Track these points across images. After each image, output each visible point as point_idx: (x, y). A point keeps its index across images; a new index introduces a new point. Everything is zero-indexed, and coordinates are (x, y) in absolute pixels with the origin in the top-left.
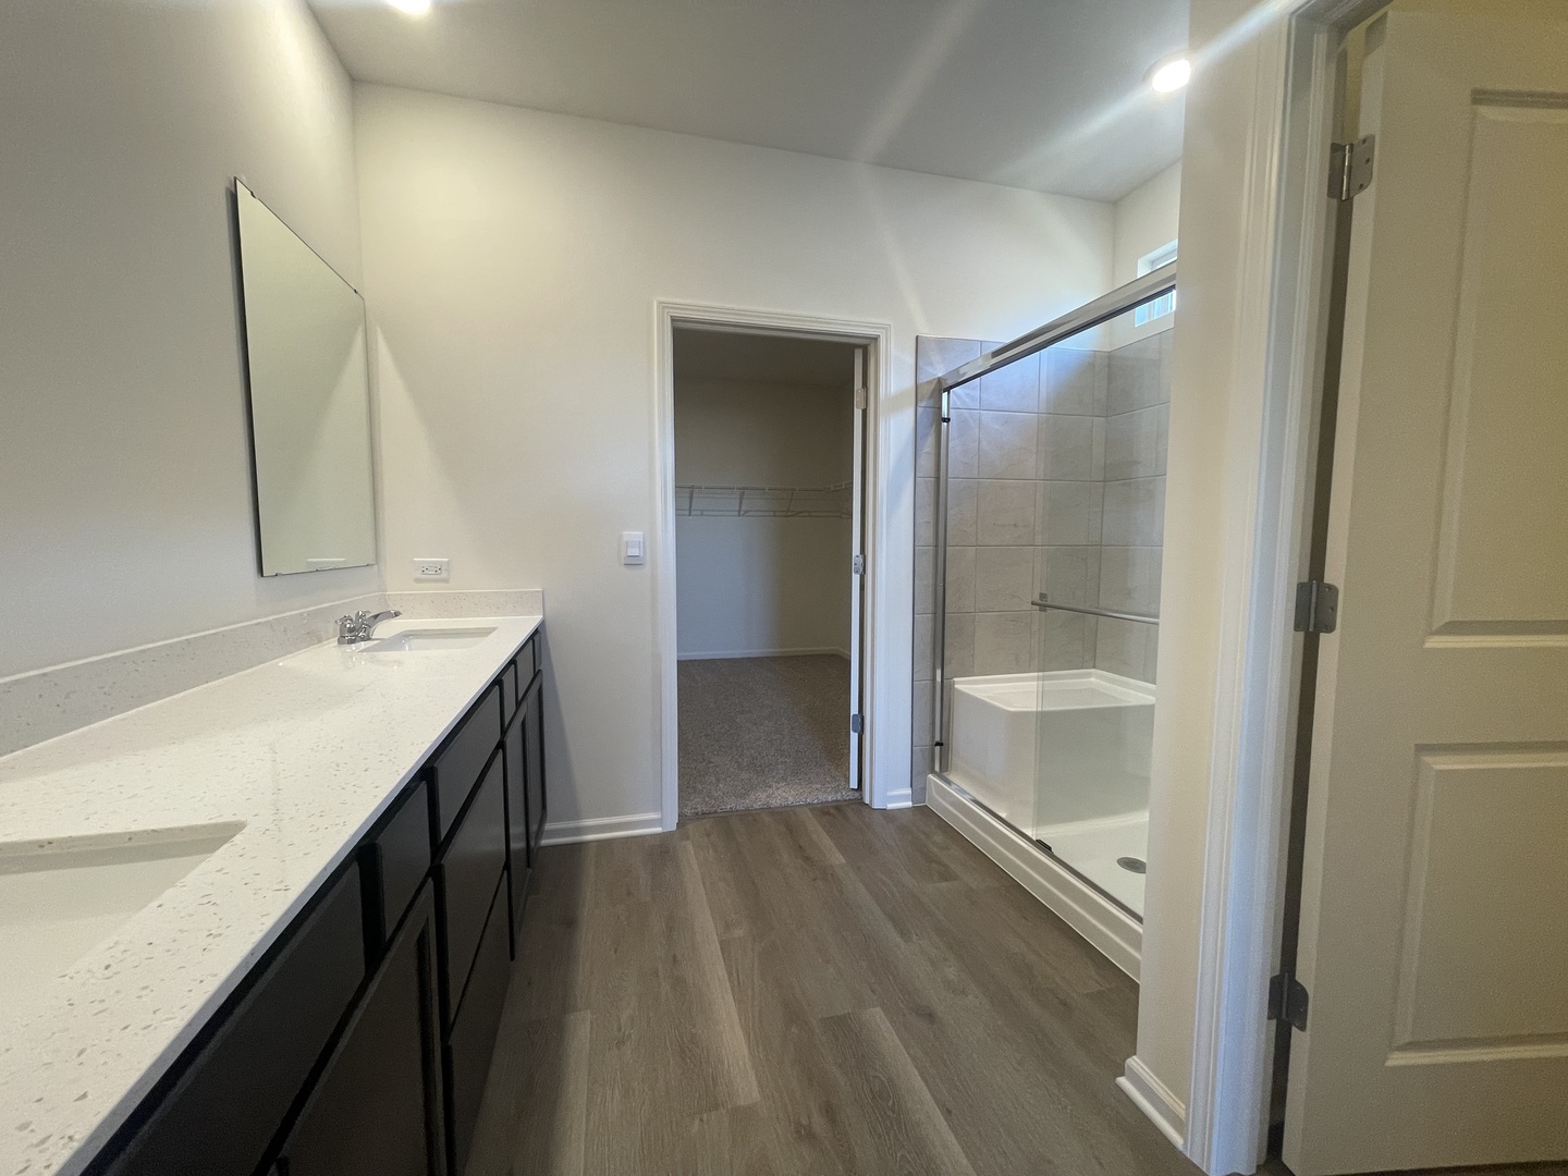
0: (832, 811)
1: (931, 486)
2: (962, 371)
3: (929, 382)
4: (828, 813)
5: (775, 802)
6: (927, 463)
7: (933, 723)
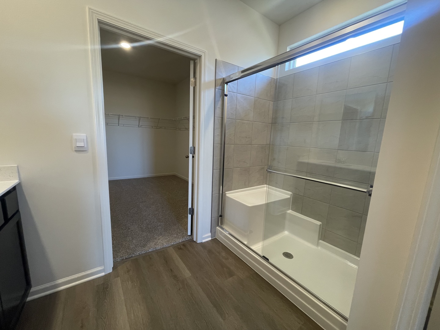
0: (182, 247)
1: (220, 121)
2: (231, 77)
3: (220, 79)
4: (181, 249)
5: (159, 247)
6: (219, 111)
7: (219, 209)
